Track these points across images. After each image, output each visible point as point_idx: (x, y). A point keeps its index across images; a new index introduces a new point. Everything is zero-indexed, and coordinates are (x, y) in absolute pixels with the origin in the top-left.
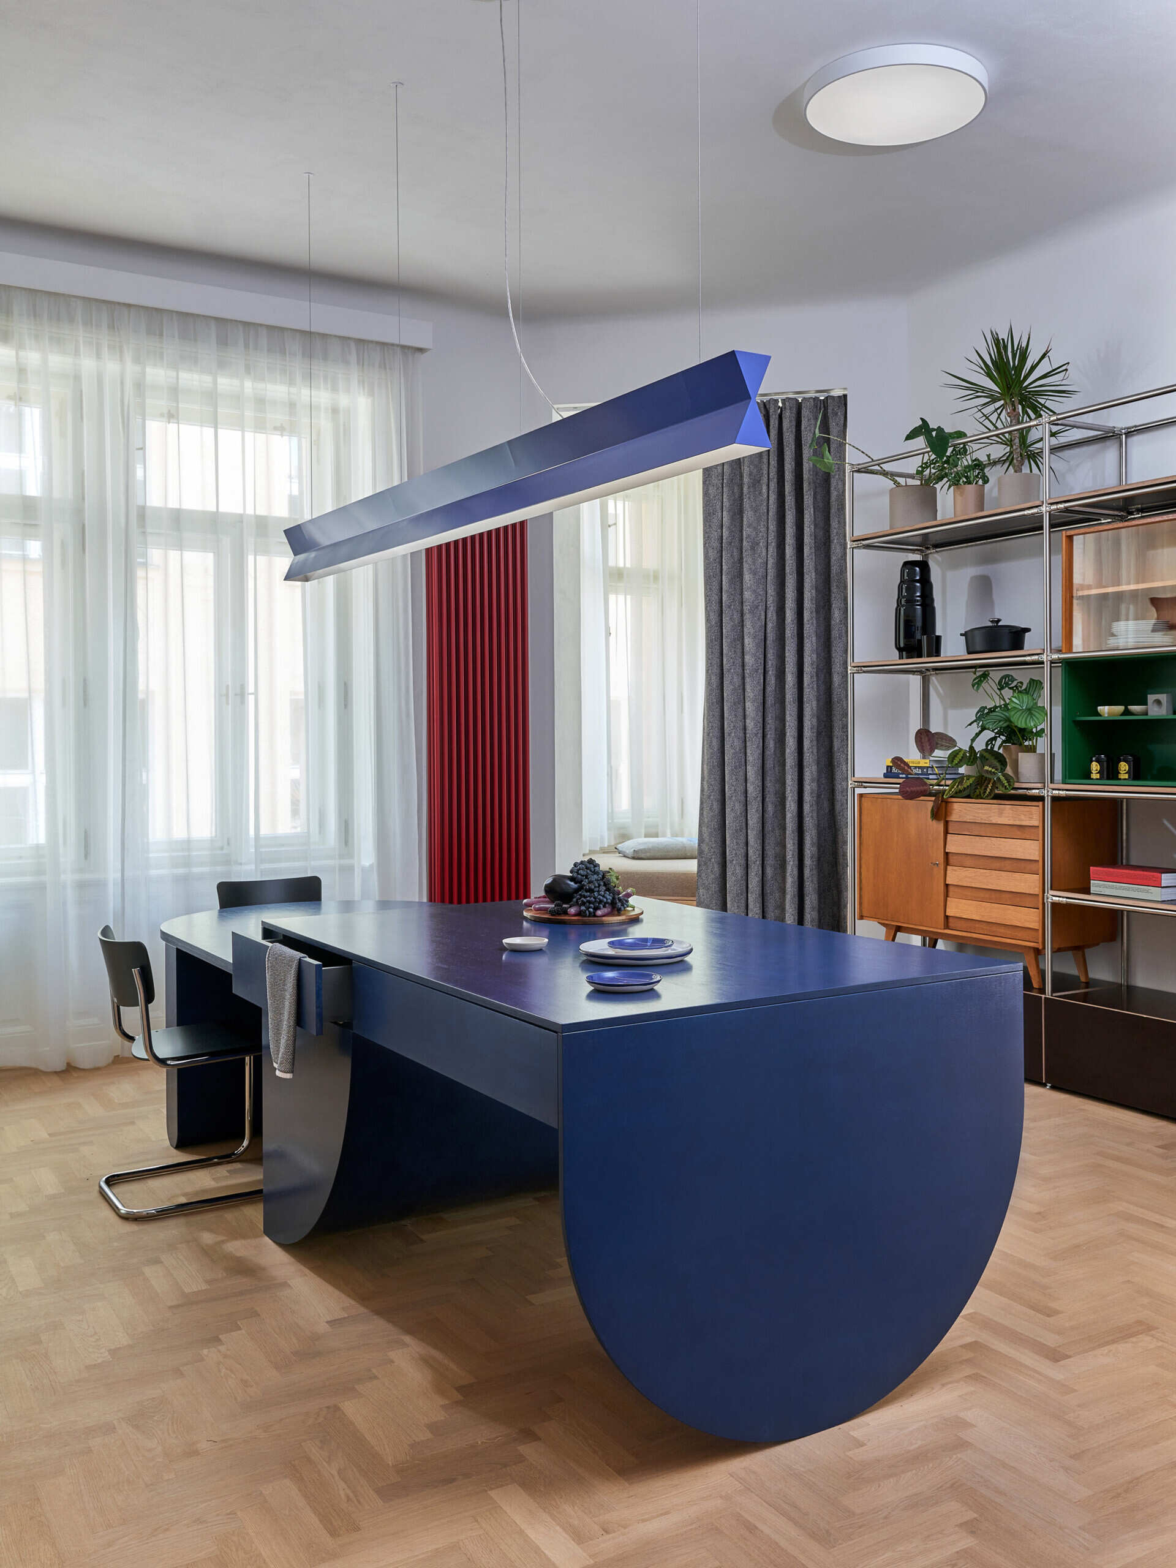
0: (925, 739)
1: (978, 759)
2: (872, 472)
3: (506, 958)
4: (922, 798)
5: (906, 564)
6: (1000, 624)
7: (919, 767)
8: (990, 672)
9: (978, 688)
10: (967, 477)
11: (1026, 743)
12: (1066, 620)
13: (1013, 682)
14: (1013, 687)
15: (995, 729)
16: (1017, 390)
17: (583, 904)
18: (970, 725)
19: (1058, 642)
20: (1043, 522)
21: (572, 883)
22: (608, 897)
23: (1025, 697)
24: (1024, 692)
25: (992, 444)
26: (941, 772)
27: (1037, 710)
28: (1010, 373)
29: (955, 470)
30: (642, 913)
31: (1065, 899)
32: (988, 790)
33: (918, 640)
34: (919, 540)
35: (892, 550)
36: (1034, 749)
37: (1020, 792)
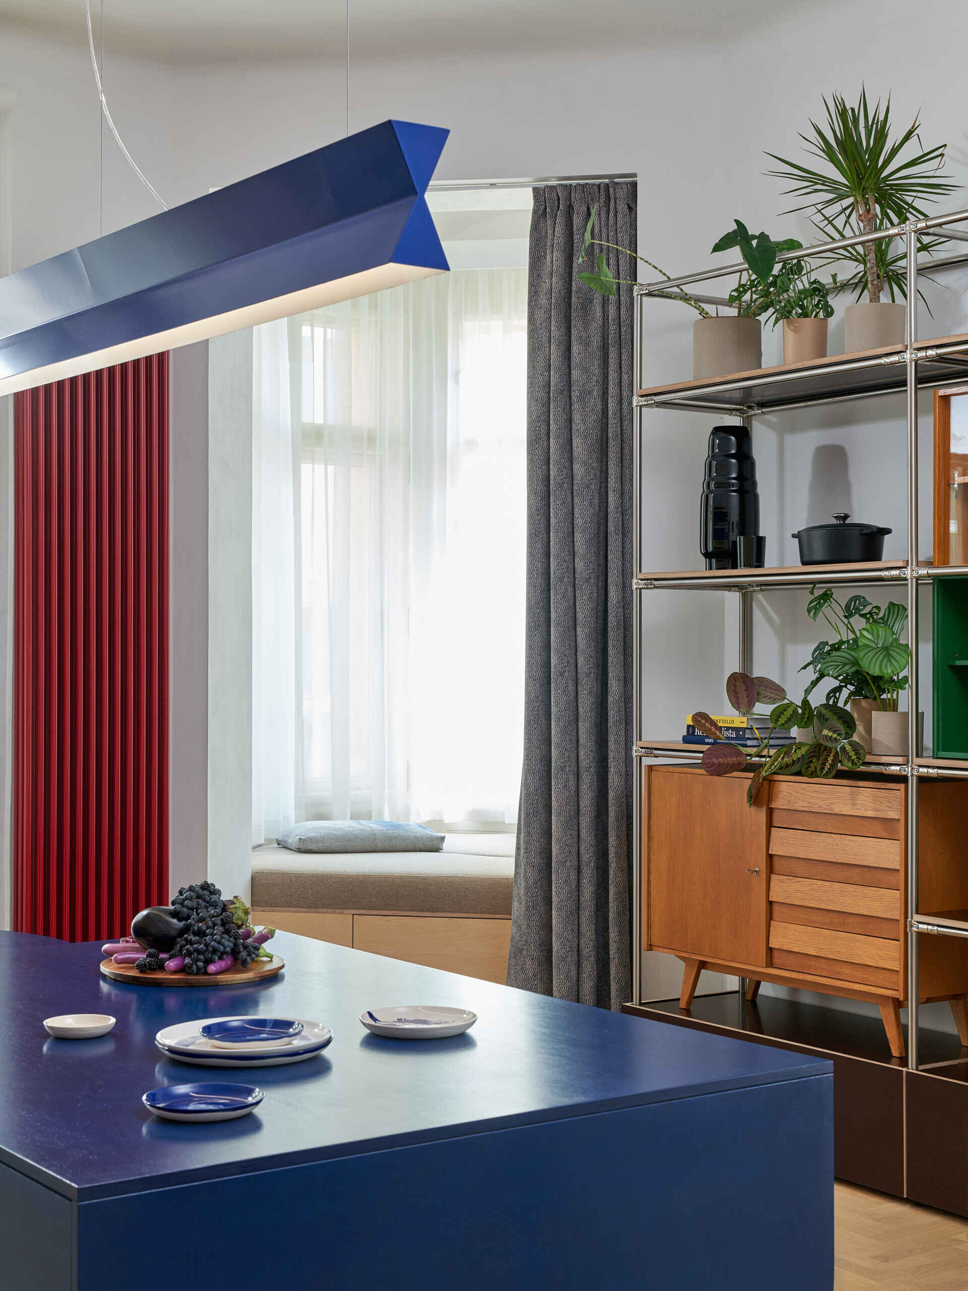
0: (741, 688)
1: (815, 718)
2: (668, 296)
3: (48, 1049)
4: (735, 774)
5: (717, 430)
6: (848, 521)
7: (733, 729)
8: (833, 590)
9: (815, 614)
10: (802, 307)
11: (884, 696)
12: (939, 518)
13: (865, 606)
14: (866, 614)
15: (839, 675)
16: (871, 182)
17: (189, 954)
18: (804, 668)
19: (927, 550)
20: (906, 375)
21: (175, 921)
22: (227, 943)
23: (881, 631)
24: (881, 621)
25: (839, 259)
26: (763, 736)
27: (898, 650)
28: (862, 159)
29: (785, 296)
30: (283, 967)
31: (936, 928)
32: (828, 766)
33: (732, 541)
34: (738, 395)
35: (703, 409)
36: (894, 706)
37: (873, 768)
